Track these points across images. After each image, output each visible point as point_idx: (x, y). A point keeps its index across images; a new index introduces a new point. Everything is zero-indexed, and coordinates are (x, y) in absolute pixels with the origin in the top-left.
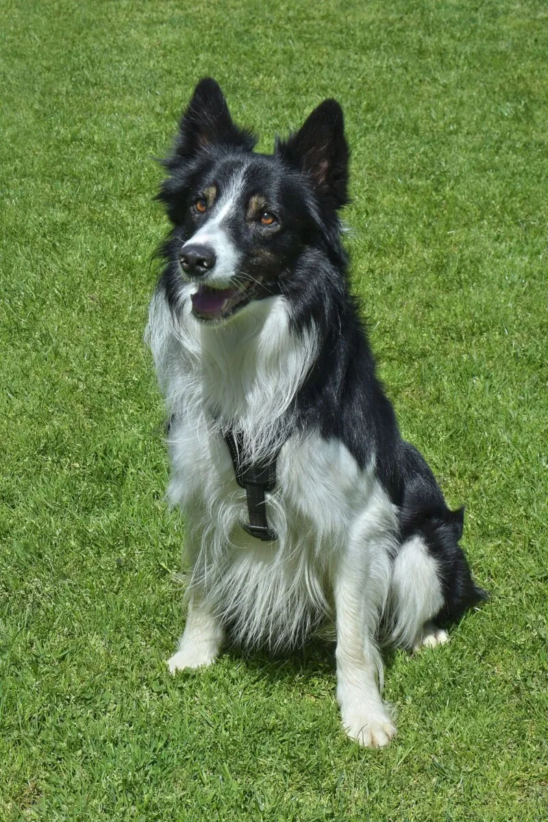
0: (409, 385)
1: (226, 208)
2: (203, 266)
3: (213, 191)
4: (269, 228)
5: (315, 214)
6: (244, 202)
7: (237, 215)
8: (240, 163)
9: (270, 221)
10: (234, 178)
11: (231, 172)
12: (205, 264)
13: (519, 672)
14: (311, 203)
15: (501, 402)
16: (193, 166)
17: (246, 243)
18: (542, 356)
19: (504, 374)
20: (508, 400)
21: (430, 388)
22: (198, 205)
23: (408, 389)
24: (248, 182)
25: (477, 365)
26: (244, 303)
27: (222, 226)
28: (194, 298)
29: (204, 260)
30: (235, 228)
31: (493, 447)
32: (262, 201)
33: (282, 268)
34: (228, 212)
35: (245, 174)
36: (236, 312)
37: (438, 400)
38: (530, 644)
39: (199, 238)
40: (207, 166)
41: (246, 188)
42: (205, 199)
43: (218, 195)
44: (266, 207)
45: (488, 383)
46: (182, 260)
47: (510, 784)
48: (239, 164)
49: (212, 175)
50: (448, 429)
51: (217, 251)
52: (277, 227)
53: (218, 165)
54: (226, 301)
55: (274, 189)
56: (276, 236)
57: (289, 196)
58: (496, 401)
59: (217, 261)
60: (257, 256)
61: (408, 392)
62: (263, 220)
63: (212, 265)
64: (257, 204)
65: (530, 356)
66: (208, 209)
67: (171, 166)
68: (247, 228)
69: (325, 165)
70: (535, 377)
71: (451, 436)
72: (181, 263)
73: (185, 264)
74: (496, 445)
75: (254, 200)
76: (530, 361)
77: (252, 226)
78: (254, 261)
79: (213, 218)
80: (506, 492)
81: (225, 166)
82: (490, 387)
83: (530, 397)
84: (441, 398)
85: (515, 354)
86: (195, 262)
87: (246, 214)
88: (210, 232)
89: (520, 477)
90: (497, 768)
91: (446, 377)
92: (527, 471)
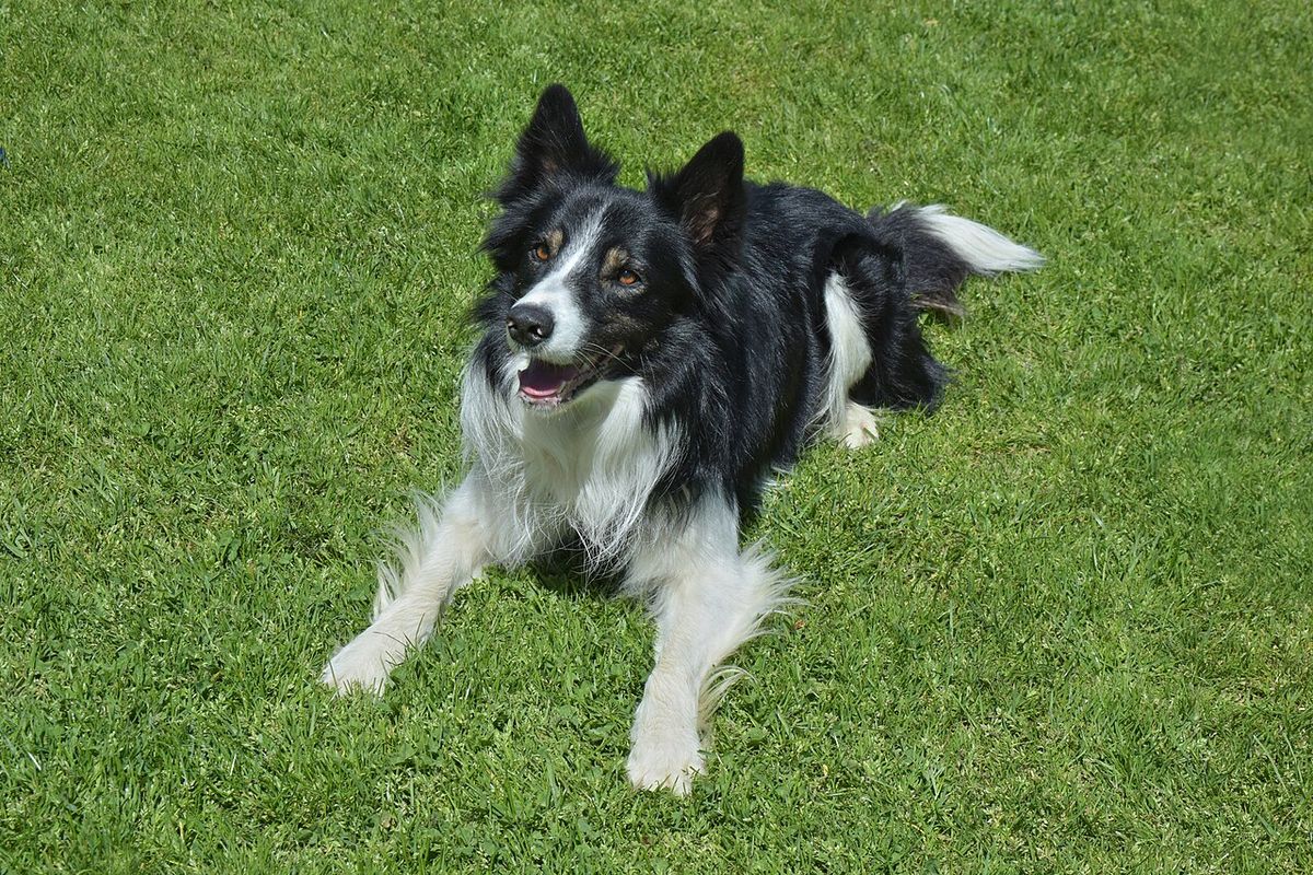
0: (825, 42)
1: (574, 259)
2: (536, 334)
3: (557, 236)
4: (630, 289)
5: (691, 279)
6: (599, 253)
7: (589, 269)
8: (597, 200)
9: (631, 280)
10: (588, 220)
11: (586, 212)
12: (539, 331)
13: (968, 342)
14: (687, 262)
15: (941, 62)
16: (535, 200)
17: (598, 308)
18: (990, 15)
19: (943, 32)
20: (949, 62)
21: (851, 46)
22: (539, 252)
23: (823, 46)
24: (607, 227)
25: (909, 22)
26: (589, 383)
27: (566, 282)
28: (523, 375)
29: (538, 326)
30: (584, 287)
31: (931, 111)
32: (623, 256)
33: (649, 338)
34: (577, 264)
35: (604, 216)
36: (578, 396)
37: (860, 59)
38: (980, 315)
39: (535, 297)
40: (554, 201)
41: (603, 235)
42: (546, 247)
43: (566, 241)
44: (626, 264)
45: (923, 42)
46: (511, 324)
47: (961, 450)
48: (597, 202)
49: (560, 215)
50: (875, 89)
51: (556, 315)
52: (638, 290)
53: (569, 201)
54: (564, 383)
55: (640, 239)
56: (638, 299)
57: (659, 251)
58: (934, 61)
59: (556, 329)
60: (612, 321)
61: (823, 49)
62: (623, 279)
63: (548, 335)
64: (617, 259)
65: (977, 14)
66: (550, 260)
67: (506, 198)
68: (600, 288)
69: (714, 214)
70: (982, 38)
71: (880, 97)
72: (510, 327)
73: (513, 329)
74: (936, 108)
75: (613, 253)
76: (975, 20)
77: (606, 285)
78: (609, 329)
79: (557, 270)
80: (949, 159)
81: (578, 204)
82: (926, 46)
83: (976, 59)
84: (865, 57)
85: (957, 13)
86: (526, 329)
87: (599, 271)
88: (550, 289)
89: (966, 143)
90: (945, 434)
91: (870, 34)
92: (975, 138)
